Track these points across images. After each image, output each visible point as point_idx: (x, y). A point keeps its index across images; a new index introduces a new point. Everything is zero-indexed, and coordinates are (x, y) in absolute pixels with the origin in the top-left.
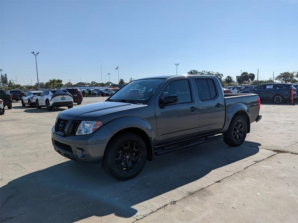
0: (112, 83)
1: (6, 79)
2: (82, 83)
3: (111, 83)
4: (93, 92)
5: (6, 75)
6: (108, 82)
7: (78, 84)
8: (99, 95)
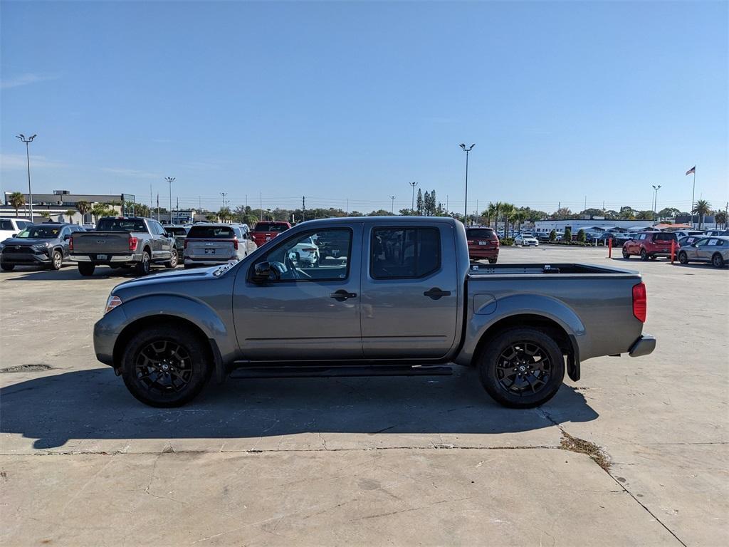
0: (678, 211)
1: (434, 200)
2: (595, 210)
3: (674, 210)
4: (592, 233)
5: (433, 192)
6: (667, 209)
7: (584, 212)
8: (601, 243)
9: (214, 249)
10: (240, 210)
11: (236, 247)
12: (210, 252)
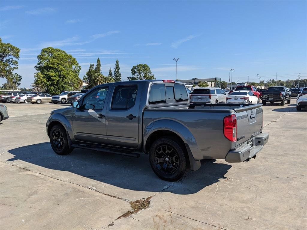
9: (201, 99)
10: (269, 81)
11: (210, 98)
12: (200, 100)
